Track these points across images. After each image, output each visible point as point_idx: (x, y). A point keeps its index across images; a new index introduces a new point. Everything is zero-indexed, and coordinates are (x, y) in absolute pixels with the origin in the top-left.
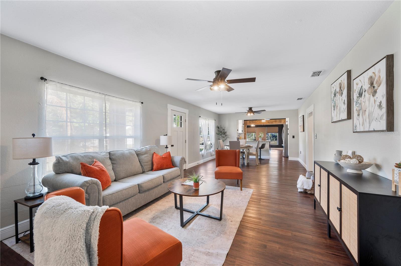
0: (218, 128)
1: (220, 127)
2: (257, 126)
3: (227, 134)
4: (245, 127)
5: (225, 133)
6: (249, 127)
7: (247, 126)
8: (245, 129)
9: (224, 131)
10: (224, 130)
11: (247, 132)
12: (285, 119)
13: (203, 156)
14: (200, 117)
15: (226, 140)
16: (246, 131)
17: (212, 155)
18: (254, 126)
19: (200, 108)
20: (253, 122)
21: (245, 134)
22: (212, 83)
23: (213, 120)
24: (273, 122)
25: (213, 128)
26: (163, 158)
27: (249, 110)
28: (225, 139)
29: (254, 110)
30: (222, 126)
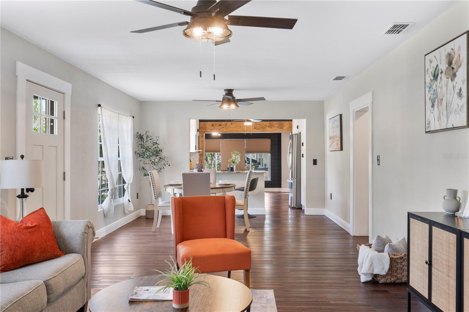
0: (141, 137)
1: (144, 137)
2: (225, 136)
3: (164, 154)
4: (202, 136)
5: (157, 152)
6: (208, 137)
7: (205, 134)
8: (202, 142)
9: (156, 146)
10: (156, 143)
11: (206, 151)
12: (291, 120)
13: (105, 216)
14: (99, 105)
15: (162, 170)
16: (203, 149)
17: (126, 212)
18: (219, 135)
19: (99, 80)
20: (220, 125)
21: (201, 155)
22: (188, 19)
23: (128, 118)
24: (266, 126)
25: (130, 139)
26: (27, 228)
27: (226, 95)
28: (160, 169)
29: (237, 95)
30: (150, 134)
